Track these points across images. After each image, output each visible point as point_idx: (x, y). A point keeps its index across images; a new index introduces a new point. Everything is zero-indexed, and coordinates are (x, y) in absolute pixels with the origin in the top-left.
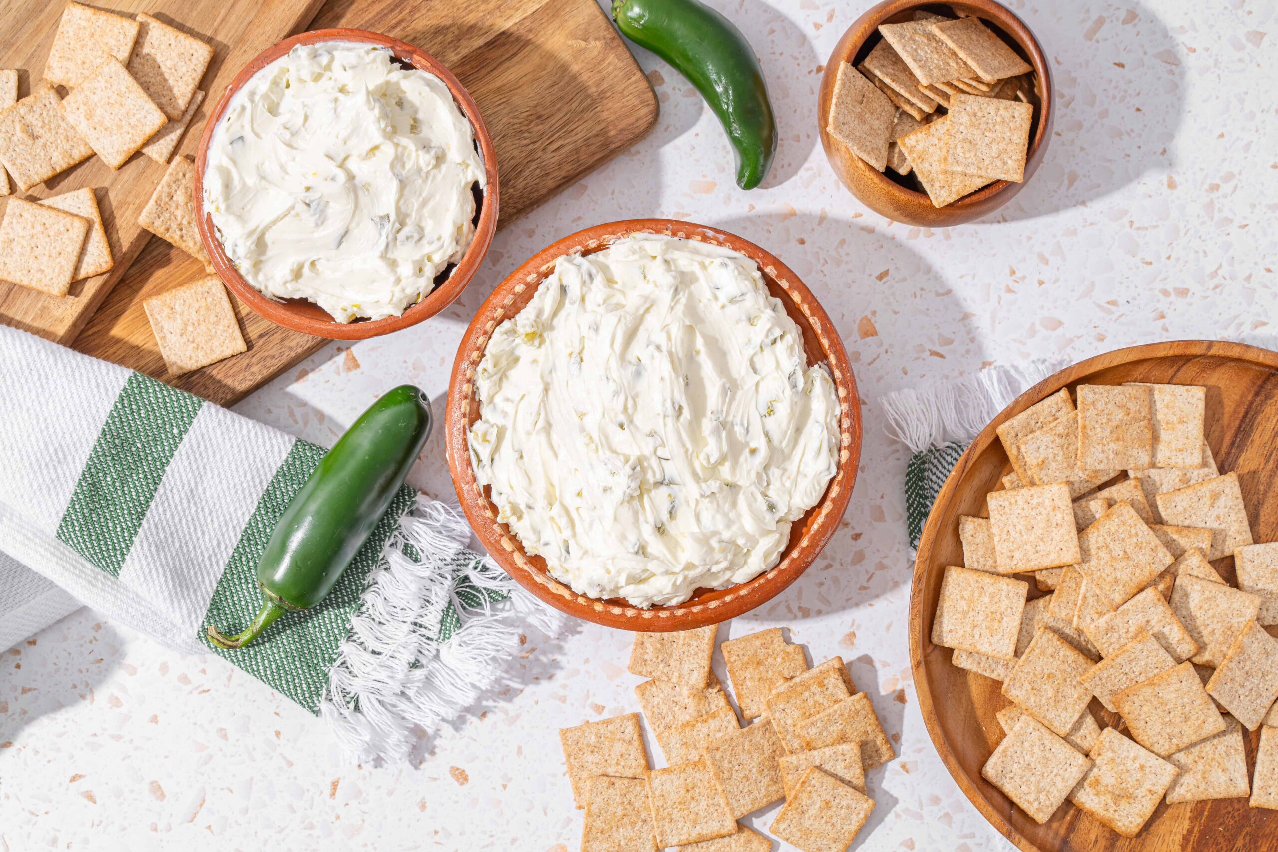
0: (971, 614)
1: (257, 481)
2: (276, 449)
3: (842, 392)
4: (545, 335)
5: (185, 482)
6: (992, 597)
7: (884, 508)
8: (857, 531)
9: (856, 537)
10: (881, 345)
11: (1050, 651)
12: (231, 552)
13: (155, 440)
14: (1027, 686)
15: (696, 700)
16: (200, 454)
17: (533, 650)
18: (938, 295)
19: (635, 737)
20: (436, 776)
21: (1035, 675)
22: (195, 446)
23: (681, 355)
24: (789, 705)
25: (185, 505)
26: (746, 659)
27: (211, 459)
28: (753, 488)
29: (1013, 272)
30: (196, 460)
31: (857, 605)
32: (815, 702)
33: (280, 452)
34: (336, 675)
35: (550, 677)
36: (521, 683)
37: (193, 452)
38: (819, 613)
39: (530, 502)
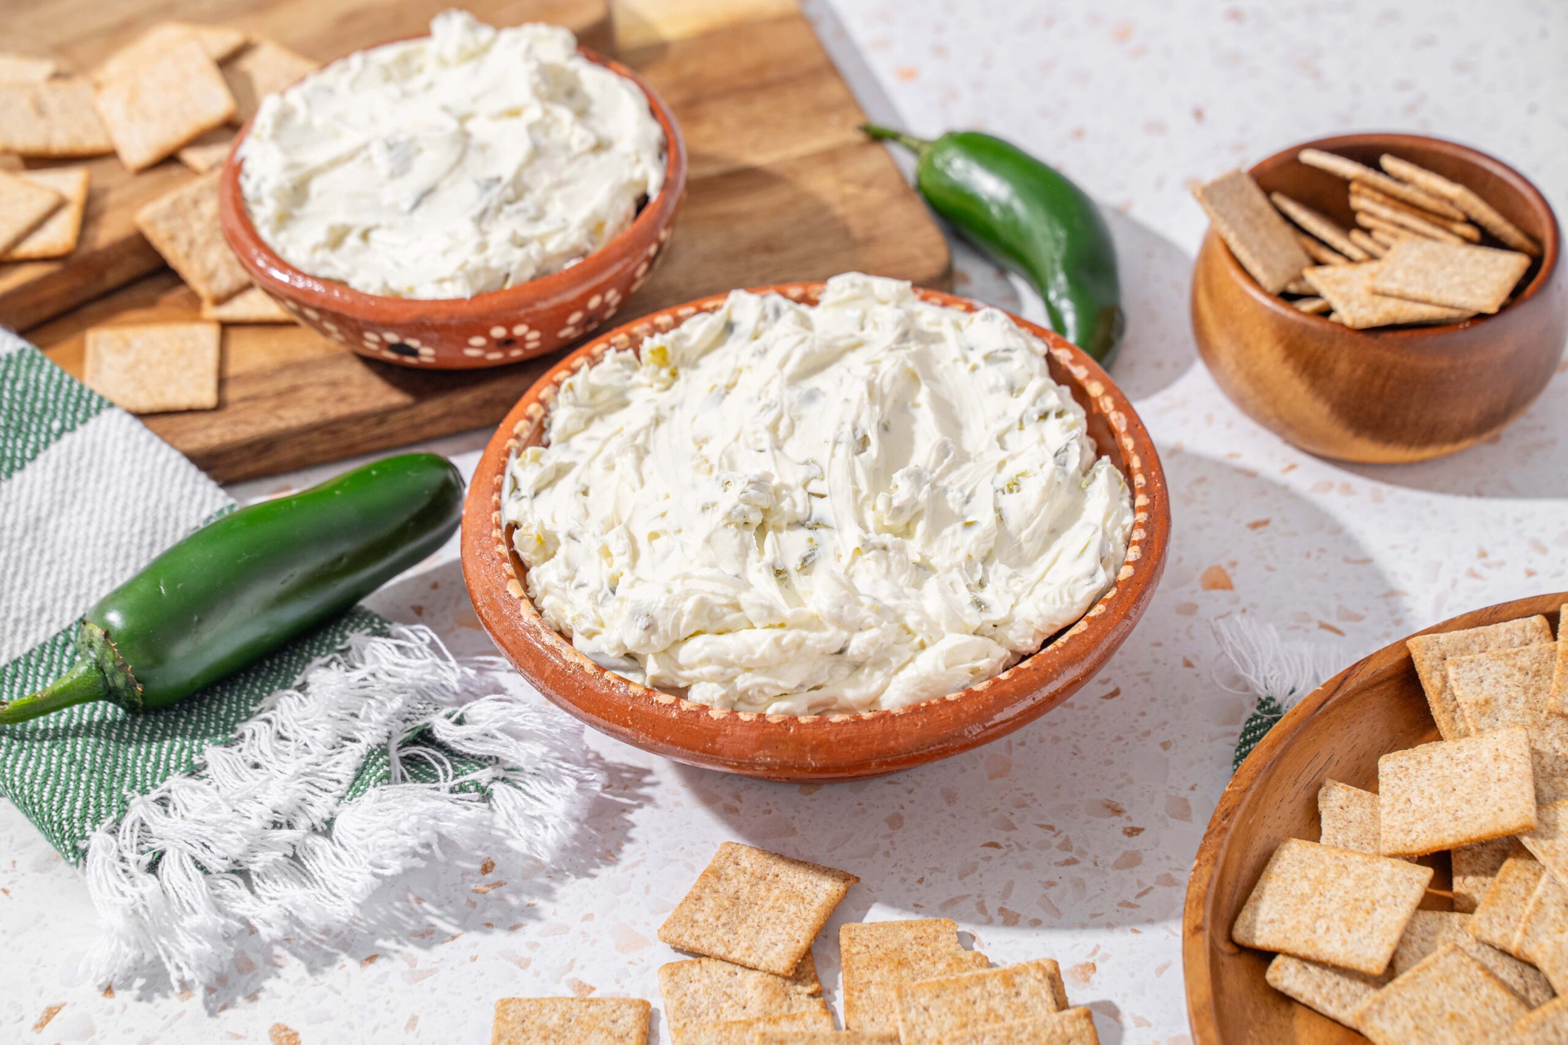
0: (1316, 899)
1: (147, 539)
2: (198, 499)
3: (1142, 500)
4: (682, 372)
5: (35, 502)
6: (1360, 878)
7: (1192, 804)
8: (1137, 824)
9: (1133, 832)
10: (1237, 601)
11: (1462, 979)
12: (54, 629)
13: (19, 430)
14: (1405, 1019)
15: (769, 992)
16: (78, 471)
17: (499, 884)
18: (1347, 560)
19: (635, 1033)
20: (242, 1032)
21: (1425, 1007)
22: (75, 455)
23: (886, 390)
24: (940, 1002)
25: (18, 534)
26: (879, 953)
27: (91, 485)
28: (955, 575)
29: (1483, 554)
30: (66, 478)
31: (1110, 926)
32: (990, 1011)
33: (202, 504)
34: (140, 807)
35: (514, 928)
36: (458, 926)
37: (69, 463)
38: (1036, 923)
39: (576, 531)
